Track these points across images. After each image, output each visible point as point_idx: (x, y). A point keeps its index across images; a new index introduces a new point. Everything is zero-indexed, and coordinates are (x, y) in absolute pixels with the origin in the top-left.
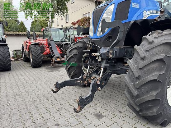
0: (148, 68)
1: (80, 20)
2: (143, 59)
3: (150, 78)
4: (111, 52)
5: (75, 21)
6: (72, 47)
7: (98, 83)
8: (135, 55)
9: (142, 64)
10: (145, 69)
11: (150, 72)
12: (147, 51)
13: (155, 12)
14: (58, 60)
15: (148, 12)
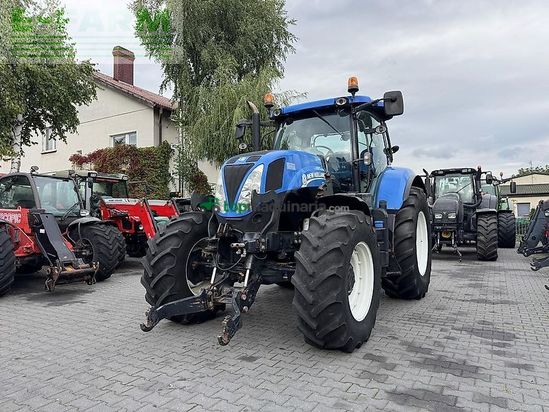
0: (323, 260)
1: (102, 151)
2: (316, 249)
3: (328, 273)
4: (263, 240)
5: (80, 152)
6: (164, 234)
7: (244, 297)
8: (304, 245)
9: (315, 256)
10: (321, 262)
11: (326, 266)
12: (319, 238)
13: (317, 174)
14: (70, 270)
15: (309, 176)
